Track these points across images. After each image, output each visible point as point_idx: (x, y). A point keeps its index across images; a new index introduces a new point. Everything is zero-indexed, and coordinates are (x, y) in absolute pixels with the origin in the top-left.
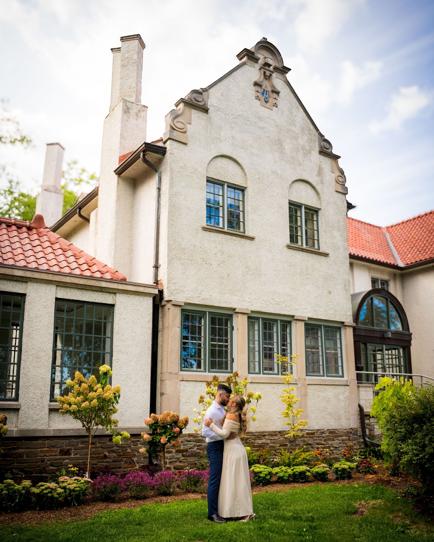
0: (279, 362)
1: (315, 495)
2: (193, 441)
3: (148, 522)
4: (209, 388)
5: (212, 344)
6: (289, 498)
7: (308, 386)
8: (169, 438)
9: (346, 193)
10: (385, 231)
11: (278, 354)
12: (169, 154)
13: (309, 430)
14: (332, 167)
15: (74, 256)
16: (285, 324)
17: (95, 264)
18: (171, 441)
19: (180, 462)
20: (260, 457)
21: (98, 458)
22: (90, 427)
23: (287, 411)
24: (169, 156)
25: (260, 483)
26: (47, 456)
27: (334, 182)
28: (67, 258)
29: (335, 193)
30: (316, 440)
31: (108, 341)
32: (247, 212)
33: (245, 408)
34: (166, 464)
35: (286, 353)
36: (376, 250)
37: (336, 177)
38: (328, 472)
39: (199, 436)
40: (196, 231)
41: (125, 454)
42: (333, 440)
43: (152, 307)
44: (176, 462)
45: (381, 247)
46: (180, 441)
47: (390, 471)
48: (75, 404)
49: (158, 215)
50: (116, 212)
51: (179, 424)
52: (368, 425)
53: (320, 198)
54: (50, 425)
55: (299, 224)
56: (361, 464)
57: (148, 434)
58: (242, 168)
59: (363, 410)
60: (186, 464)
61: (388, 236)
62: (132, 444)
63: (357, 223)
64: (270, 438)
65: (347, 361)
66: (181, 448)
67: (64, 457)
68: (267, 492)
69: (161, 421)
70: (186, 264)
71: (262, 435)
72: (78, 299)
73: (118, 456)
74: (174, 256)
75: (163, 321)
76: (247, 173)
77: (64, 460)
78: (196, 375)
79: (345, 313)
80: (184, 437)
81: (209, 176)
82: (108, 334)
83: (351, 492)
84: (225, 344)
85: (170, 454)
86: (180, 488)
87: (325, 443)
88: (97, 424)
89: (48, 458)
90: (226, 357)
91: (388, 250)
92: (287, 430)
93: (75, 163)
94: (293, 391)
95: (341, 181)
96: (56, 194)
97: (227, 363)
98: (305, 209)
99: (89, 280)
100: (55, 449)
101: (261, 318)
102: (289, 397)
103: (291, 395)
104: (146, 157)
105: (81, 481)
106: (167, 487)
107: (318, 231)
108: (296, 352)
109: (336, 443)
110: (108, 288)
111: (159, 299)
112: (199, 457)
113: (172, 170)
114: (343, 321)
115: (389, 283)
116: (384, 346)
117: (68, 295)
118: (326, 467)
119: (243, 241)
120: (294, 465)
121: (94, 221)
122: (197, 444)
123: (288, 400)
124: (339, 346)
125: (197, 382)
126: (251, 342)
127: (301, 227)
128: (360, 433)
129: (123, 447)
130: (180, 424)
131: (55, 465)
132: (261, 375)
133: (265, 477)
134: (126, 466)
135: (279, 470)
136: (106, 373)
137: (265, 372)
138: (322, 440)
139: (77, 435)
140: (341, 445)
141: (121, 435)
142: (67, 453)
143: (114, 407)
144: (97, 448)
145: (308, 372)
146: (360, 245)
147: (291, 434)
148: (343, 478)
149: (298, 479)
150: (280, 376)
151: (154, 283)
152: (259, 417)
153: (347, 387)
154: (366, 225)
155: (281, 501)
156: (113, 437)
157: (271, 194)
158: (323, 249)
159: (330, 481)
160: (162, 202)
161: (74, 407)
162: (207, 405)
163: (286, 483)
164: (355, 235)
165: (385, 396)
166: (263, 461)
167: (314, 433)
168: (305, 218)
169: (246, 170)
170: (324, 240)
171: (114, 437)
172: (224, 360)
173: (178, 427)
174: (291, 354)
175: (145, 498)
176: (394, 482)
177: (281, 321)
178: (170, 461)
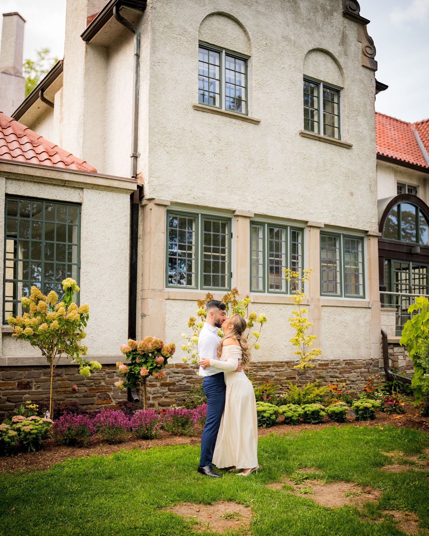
0: (288, 278)
1: (332, 440)
2: (182, 373)
3: (121, 475)
4: (201, 308)
5: (205, 255)
6: (300, 443)
7: (323, 307)
8: (150, 369)
9: (375, 68)
10: (413, 128)
11: (287, 268)
12: (149, 8)
13: (321, 361)
14: (359, 34)
15: (31, 143)
16: (297, 231)
17: (57, 153)
18: (153, 373)
19: (166, 397)
20: (263, 392)
21: (65, 392)
22: (51, 355)
23: (297, 338)
24: (150, 11)
25: (264, 424)
26: (3, 390)
27: (360, 55)
28: (21, 146)
29: (361, 68)
30: (330, 372)
31: (75, 249)
32: (251, 88)
33: (245, 334)
34: (149, 400)
35: (296, 267)
36: (403, 149)
37: (364, 49)
38: (346, 411)
39: (189, 366)
40: (185, 111)
41: (97, 388)
42: (350, 372)
43: (129, 207)
44: (161, 397)
45: (410, 146)
46: (164, 372)
47: (421, 410)
48: (31, 327)
49: (136, 90)
50: (84, 89)
51: (162, 353)
52: (391, 355)
53: (342, 74)
54: (4, 353)
55: (316, 106)
56: (386, 402)
57: (124, 364)
58: (245, 31)
59: (386, 338)
60: (174, 400)
61: (417, 134)
62: (107, 376)
63: (381, 117)
64: (275, 370)
65: (370, 279)
66: (167, 381)
67: (23, 391)
68: (272, 436)
69: (140, 348)
70: (172, 152)
71: (265, 366)
72: (35, 196)
73: (90, 390)
74: (157, 142)
75: (143, 225)
76: (251, 37)
77: (24, 395)
78: (185, 292)
79: (369, 220)
80: (170, 367)
81: (202, 40)
82: (75, 241)
83: (376, 436)
84: (222, 255)
85: (154, 388)
86: (165, 430)
87: (340, 376)
88: (60, 352)
89: (4, 392)
90: (223, 271)
91: (418, 150)
92: (297, 360)
93: (47, 51)
94: (305, 314)
95: (369, 53)
96: (17, 78)
97: (223, 278)
98: (323, 87)
99: (48, 171)
100: (12, 382)
101: (266, 223)
102: (300, 321)
103: (302, 318)
104: (121, 13)
105: (39, 422)
106: (147, 429)
107: (339, 116)
108: (309, 266)
109: (353, 376)
110: (72, 181)
111: (138, 197)
112: (189, 392)
113: (153, 29)
114: (367, 230)
115: (418, 190)
116: (411, 263)
117: (21, 190)
118: (344, 405)
119: (245, 125)
120: (305, 403)
121: (59, 103)
122: (187, 376)
123: (298, 324)
124: (360, 260)
125: (186, 302)
126: (254, 253)
127: (318, 110)
128: (381, 364)
129: (96, 379)
130: (164, 352)
131: (12, 400)
132: (266, 294)
133: (270, 418)
134: (100, 401)
135: (287, 409)
136: (71, 287)
137: (270, 290)
138: (337, 372)
139: (38, 365)
140: (358, 378)
141: (90, 365)
142: (27, 386)
143: (81, 331)
144: (64, 380)
145: (323, 292)
146: (385, 143)
147: (301, 366)
148: (365, 419)
149: (310, 419)
150: (288, 295)
151: (133, 177)
152: (262, 344)
153: (369, 310)
154: (392, 120)
155: (290, 447)
156: (80, 368)
157: (282, 66)
158: (345, 139)
159: (349, 422)
160: (141, 73)
161: (28, 330)
162: (199, 329)
163: (295, 424)
164: (379, 131)
165: (420, 320)
166: (267, 398)
167: (328, 364)
168: (324, 100)
169: (250, 34)
170: (347, 128)
171: (82, 367)
172: (220, 274)
173: (162, 356)
174: (303, 268)
175: (120, 442)
176: (427, 424)
177: (292, 227)
178: (154, 396)
